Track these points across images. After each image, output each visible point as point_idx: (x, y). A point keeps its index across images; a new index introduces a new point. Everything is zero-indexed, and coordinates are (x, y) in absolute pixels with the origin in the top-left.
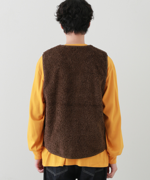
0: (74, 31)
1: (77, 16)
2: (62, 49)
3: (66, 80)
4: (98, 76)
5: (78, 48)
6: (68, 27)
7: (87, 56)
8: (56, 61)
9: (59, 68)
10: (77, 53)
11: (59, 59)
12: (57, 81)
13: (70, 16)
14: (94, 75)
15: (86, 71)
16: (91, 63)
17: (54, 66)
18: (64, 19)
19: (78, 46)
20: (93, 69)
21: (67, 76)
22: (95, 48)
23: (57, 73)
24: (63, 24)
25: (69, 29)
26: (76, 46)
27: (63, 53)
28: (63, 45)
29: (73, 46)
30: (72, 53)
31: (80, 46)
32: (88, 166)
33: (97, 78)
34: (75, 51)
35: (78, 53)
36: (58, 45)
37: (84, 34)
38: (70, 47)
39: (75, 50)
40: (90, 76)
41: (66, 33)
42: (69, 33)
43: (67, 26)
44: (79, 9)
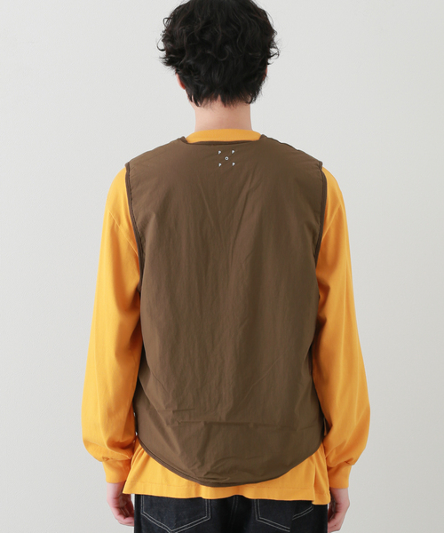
0: (219, 97)
1: (228, 49)
6: (201, 86)
13: (209, 52)
18: (191, 62)
24: (186, 77)
32: (276, 498)
41: (196, 102)
42: (205, 102)
43: (200, 82)
44: (235, 28)
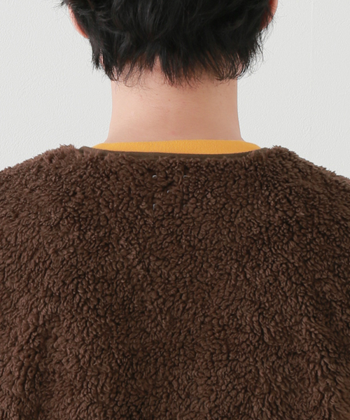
0: (158, 62)
2: (74, 177)
3: (105, 399)
4: (334, 374)
5: (186, 169)
6: (116, 33)
7: (255, 231)
8: (31, 265)
9: (55, 315)
10: (183, 202)
11: (56, 252)
12: (39, 410)
14: (303, 363)
15: (242, 337)
16: (282, 278)
17: (16, 295)
19: (188, 156)
20: (298, 323)
21: (105, 368)
22: (310, 166)
23: (41, 351)
24: (84, 13)
25: (124, 45)
26: (173, 156)
27: (80, 204)
28: (82, 150)
29: (156, 155)
30: (143, 205)
31: (203, 157)
33: (327, 389)
34: (165, 189)
35: (189, 206)
36: (54, 145)
37: (234, 76)
38: (131, 162)
39: (171, 184)
40: (274, 372)
41: (109, 71)
42: (127, 69)
